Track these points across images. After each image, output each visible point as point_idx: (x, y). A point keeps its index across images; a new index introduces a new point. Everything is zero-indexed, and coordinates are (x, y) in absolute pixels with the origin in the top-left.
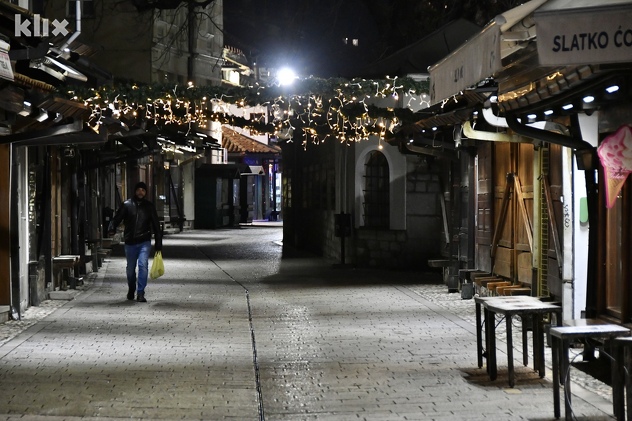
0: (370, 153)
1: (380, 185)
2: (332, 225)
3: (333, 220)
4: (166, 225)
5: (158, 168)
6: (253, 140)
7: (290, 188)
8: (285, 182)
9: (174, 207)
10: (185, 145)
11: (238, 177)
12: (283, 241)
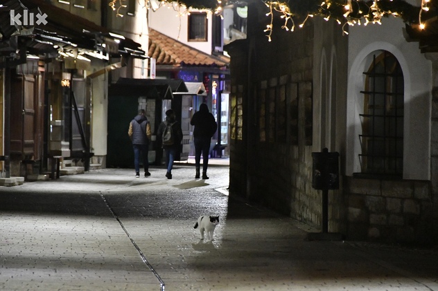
0: (373, 54)
1: (388, 107)
2: (306, 168)
3: (308, 162)
4: (66, 162)
5: (52, 80)
6: (191, 48)
7: (241, 113)
8: (234, 104)
9: (76, 137)
10: (93, 49)
11: (169, 97)
12: (230, 189)
